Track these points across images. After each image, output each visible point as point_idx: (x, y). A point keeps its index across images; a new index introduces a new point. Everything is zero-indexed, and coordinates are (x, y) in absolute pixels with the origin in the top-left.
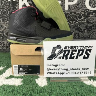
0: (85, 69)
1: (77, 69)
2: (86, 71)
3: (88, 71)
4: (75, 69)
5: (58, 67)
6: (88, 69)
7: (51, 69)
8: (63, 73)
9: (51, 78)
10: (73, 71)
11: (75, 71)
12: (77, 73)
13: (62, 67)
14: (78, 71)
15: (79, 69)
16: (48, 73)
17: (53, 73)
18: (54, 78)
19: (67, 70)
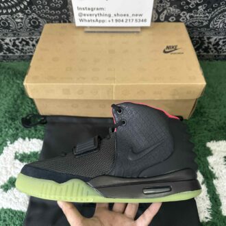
0: (137, 15)
1: (125, 15)
2: (138, 18)
3: (141, 18)
4: (122, 15)
6: (141, 15)
7: (85, 15)
8: (103, 21)
9: (86, 27)
10: (118, 18)
11: (121, 18)
12: (124, 20)
13: (102, 12)
14: (126, 17)
15: (128, 15)
16: (81, 20)
17: (89, 21)
18: (91, 27)
19: (110, 16)
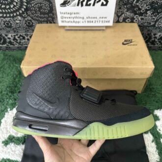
0: (103, 18)
1: (94, 18)
2: (104, 19)
3: (106, 20)
4: (92, 18)
5: (73, 16)
6: (106, 18)
7: (65, 18)
8: (79, 22)
9: (66, 27)
10: (89, 20)
11: (91, 20)
12: (94, 22)
13: (78, 16)
14: (95, 19)
15: (96, 18)
16: (63, 22)
17: (68, 22)
18: (69, 27)
19: (83, 18)
